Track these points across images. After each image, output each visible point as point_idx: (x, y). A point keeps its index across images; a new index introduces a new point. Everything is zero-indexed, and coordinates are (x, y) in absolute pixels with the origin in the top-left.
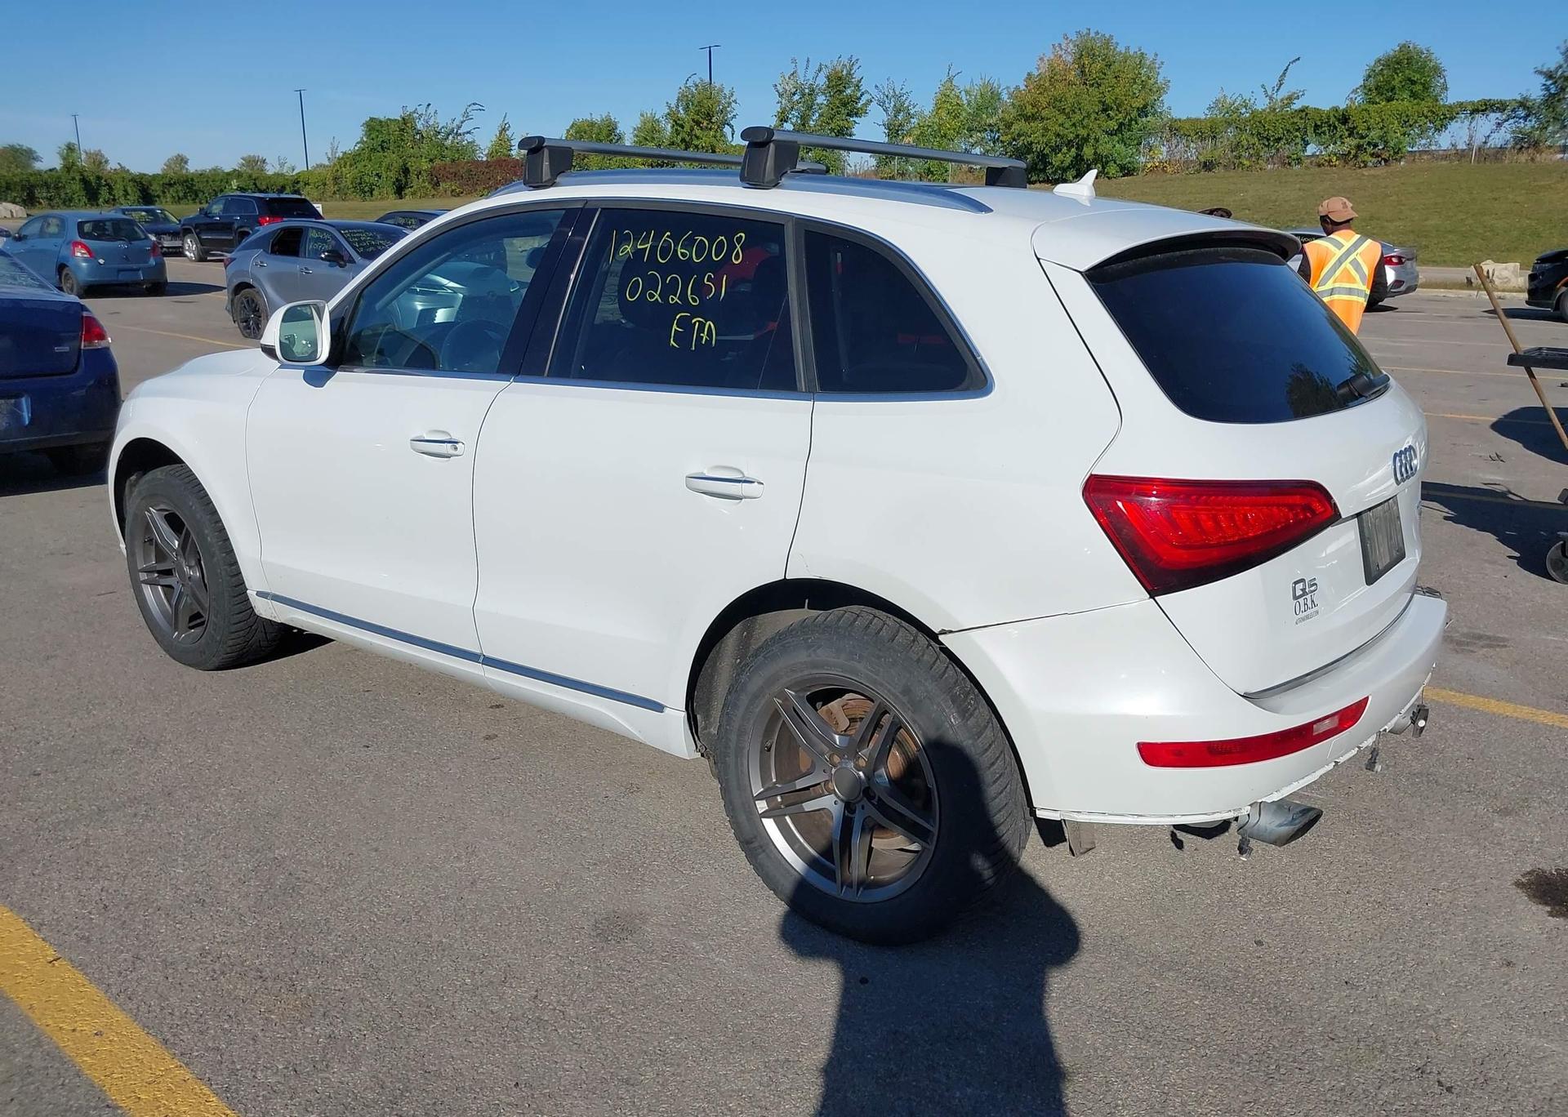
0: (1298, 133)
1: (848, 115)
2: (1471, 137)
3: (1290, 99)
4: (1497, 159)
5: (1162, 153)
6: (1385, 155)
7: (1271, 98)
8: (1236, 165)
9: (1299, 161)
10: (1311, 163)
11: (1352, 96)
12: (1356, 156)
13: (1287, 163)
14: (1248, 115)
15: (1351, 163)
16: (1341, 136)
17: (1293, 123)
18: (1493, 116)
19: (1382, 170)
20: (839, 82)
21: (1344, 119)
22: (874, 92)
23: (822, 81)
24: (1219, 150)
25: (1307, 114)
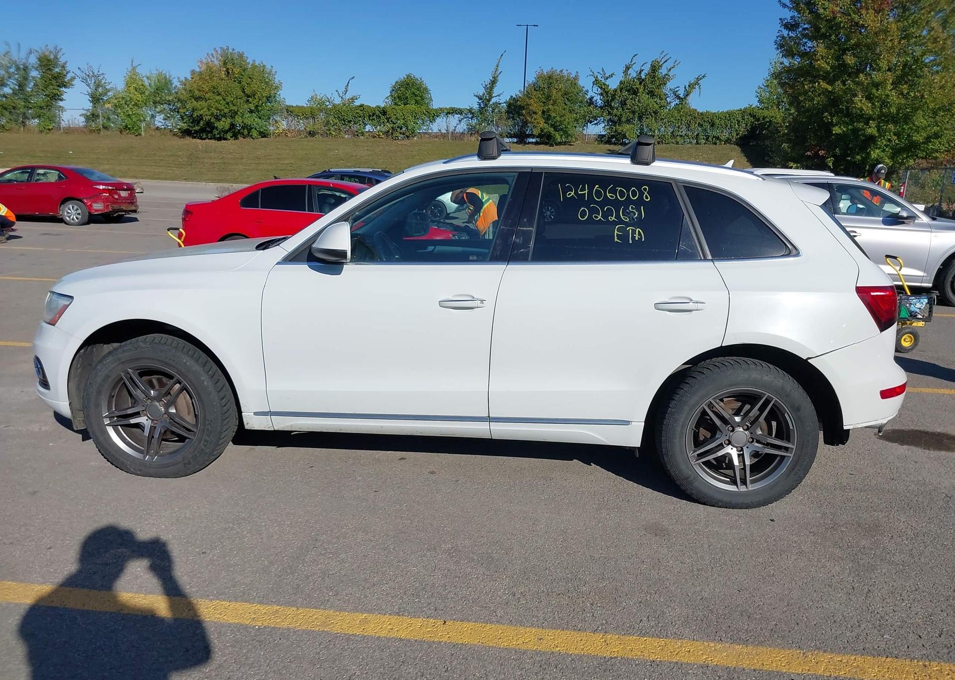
0: (360, 119)
1: (58, 86)
2: (447, 127)
3: (353, 99)
4: (461, 139)
5: (283, 125)
6: (408, 134)
7: (342, 98)
8: (327, 134)
9: (363, 134)
10: (369, 135)
11: (386, 100)
12: (392, 134)
13: (356, 134)
14: (331, 106)
15: (390, 137)
16: (383, 122)
17: (357, 113)
18: (457, 116)
19: (406, 142)
20: (47, 63)
21: (384, 112)
22: (78, 73)
23: (33, 60)
24: (318, 125)
25: (364, 109)
